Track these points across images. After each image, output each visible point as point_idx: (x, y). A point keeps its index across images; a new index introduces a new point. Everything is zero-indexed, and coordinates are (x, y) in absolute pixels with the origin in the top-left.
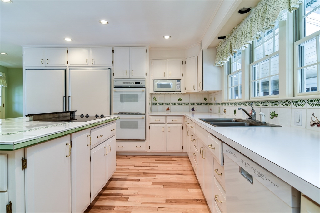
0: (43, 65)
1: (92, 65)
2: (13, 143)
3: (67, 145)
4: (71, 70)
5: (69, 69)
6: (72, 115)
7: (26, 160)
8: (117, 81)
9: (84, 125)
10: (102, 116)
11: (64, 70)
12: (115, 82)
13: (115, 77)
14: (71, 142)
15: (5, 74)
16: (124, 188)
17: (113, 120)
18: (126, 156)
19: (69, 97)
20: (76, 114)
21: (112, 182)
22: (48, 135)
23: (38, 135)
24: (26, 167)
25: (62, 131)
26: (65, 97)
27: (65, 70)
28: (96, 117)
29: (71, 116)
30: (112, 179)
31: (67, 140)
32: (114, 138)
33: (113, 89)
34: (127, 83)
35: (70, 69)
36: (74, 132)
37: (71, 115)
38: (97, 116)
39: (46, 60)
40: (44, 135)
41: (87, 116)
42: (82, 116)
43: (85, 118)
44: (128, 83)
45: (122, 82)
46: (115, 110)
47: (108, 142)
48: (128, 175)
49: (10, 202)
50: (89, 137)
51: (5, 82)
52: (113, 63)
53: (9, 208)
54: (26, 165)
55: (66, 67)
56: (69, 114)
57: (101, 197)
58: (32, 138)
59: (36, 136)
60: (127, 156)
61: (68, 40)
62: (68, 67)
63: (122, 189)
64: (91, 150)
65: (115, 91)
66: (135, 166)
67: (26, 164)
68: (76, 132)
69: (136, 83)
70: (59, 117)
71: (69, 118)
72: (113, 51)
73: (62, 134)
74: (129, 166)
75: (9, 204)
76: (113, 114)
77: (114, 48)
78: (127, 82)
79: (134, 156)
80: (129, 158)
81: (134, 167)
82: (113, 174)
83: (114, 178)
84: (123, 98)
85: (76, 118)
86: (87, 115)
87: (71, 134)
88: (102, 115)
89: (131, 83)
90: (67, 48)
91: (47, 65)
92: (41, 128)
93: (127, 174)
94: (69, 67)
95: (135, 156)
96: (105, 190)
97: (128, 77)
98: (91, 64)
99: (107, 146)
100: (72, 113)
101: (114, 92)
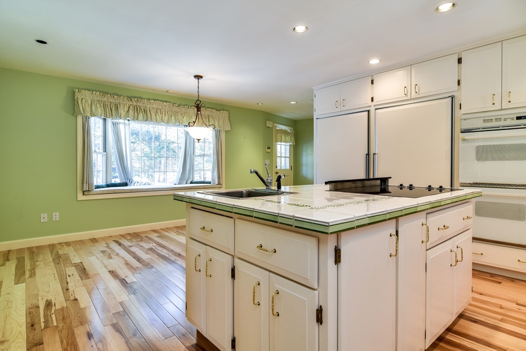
0: (338, 110)
1: (414, 95)
2: (328, 223)
3: (391, 236)
4: (377, 111)
5: (374, 110)
6: (383, 184)
7: (340, 250)
8: (469, 119)
9: (418, 204)
10: (441, 189)
11: (366, 113)
12: (463, 120)
13: (463, 111)
14: (397, 232)
15: (293, 128)
16: (495, 346)
17: (468, 197)
18: (489, 276)
19: (374, 154)
20: (391, 183)
21: (462, 322)
22: (368, 216)
23: (356, 216)
24: (340, 262)
25: (386, 213)
26: (368, 154)
27: (369, 111)
28: (429, 190)
29: (382, 187)
30: (464, 315)
31: (390, 228)
32: (469, 235)
33: (459, 135)
34: (494, 120)
35: (376, 109)
36: (402, 216)
37: (381, 185)
38: (430, 188)
39: (342, 100)
40: (363, 216)
41: (411, 187)
42: (401, 187)
43: (406, 190)
44: (497, 120)
45: (482, 119)
46: (461, 178)
47: (458, 241)
48: (501, 320)
49: (321, 306)
50: (425, 226)
51: (293, 138)
52: (459, 84)
53: (320, 314)
54: (340, 259)
55: (370, 106)
56: (379, 182)
57: (441, 344)
58: (348, 219)
59: (353, 216)
60: (492, 275)
61: (374, 62)
62: (373, 106)
63: (489, 346)
64: (427, 250)
65: (464, 140)
66: (518, 304)
67: (340, 256)
68: (405, 215)
69: (518, 118)
70: (364, 186)
71: (378, 190)
72: (460, 61)
73: (386, 216)
74: (502, 301)
75: (320, 309)
76: (459, 185)
77: (462, 53)
78: (494, 118)
79: (512, 280)
80: (500, 281)
81: (514, 306)
82: (466, 306)
83: (466, 314)
84: (484, 153)
85: (390, 189)
86: (411, 185)
87: (396, 218)
88: (441, 187)
89: (505, 120)
90: (372, 76)
91: (343, 109)
92: (351, 203)
93: (500, 317)
94: (375, 106)
95: (515, 280)
96: (450, 333)
97: (498, 106)
98: (413, 93)
99: (455, 249)
100: (384, 181)
101: (460, 141)
